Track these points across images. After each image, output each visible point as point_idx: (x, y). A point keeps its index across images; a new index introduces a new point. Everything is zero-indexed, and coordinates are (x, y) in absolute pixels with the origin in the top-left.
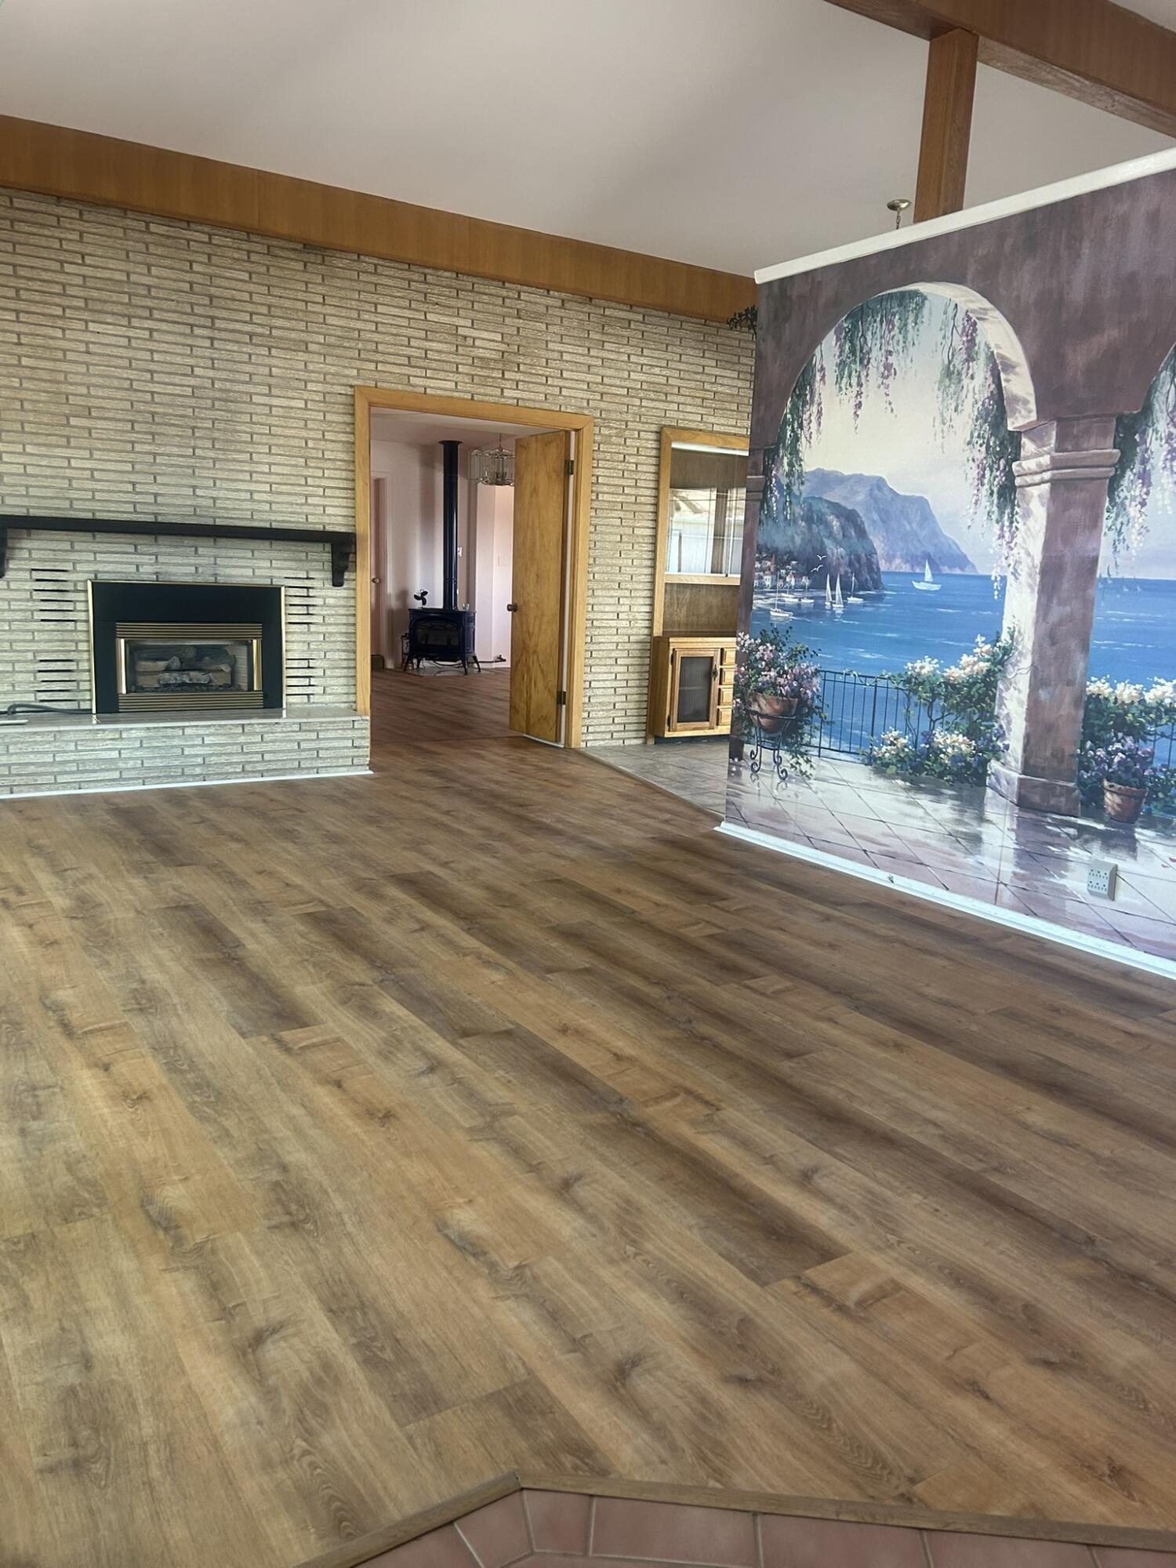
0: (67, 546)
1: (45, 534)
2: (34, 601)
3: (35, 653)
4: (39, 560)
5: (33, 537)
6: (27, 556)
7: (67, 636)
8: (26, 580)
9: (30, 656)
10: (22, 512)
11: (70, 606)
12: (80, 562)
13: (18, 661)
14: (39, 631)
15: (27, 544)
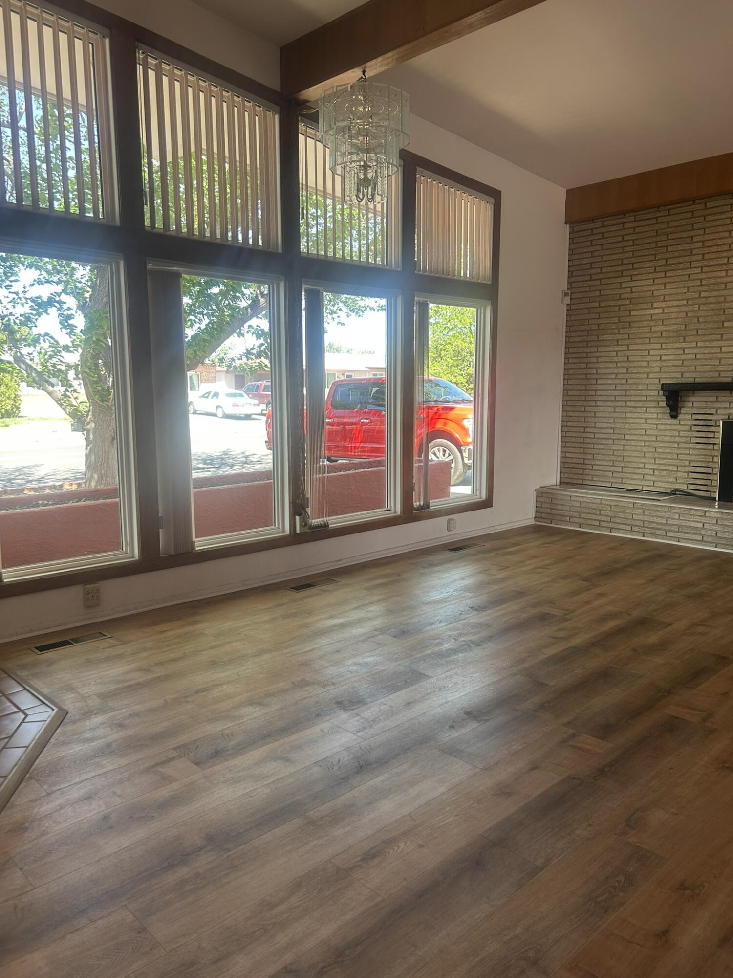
0: (714, 399)
1: (702, 393)
2: (692, 431)
3: (690, 461)
4: (697, 408)
5: (696, 394)
6: (691, 405)
7: (708, 453)
8: (689, 420)
9: (687, 463)
10: (691, 381)
11: (712, 435)
12: (720, 408)
13: (681, 466)
14: (693, 449)
15: (692, 399)
